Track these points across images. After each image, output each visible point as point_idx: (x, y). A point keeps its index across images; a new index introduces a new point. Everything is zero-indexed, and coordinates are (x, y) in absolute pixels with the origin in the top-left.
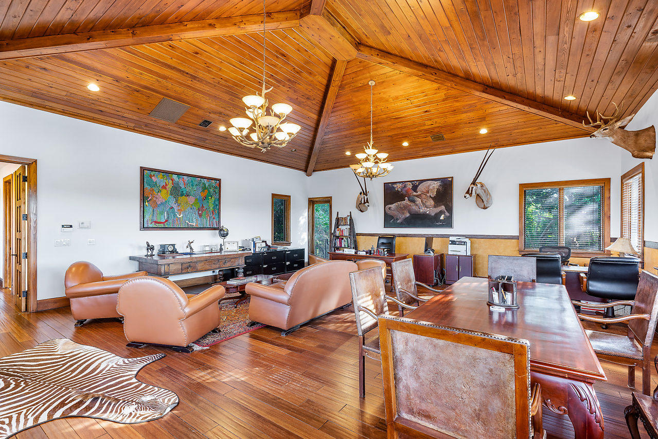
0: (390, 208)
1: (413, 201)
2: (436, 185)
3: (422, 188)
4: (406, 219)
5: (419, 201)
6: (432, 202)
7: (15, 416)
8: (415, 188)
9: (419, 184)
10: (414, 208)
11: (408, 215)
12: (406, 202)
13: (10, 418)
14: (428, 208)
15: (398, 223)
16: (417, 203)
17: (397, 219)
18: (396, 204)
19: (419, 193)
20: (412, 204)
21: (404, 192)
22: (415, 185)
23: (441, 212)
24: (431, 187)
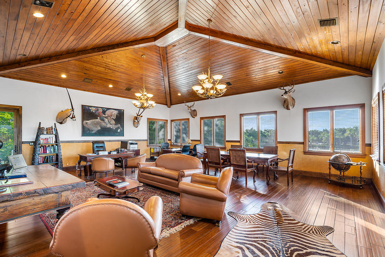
0: (86, 123)
1: (103, 120)
2: (116, 112)
3: (108, 113)
4: (98, 131)
5: (106, 120)
6: (113, 122)
7: (307, 232)
8: (104, 112)
9: (107, 110)
10: (104, 124)
11: (100, 128)
12: (98, 120)
13: (309, 232)
14: (111, 125)
15: (93, 133)
16: (106, 121)
17: (92, 131)
18: (91, 121)
19: (106, 115)
20: (102, 122)
21: (97, 113)
22: (105, 110)
23: (118, 128)
24: (113, 113)
